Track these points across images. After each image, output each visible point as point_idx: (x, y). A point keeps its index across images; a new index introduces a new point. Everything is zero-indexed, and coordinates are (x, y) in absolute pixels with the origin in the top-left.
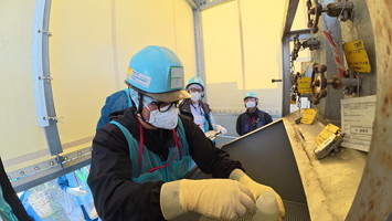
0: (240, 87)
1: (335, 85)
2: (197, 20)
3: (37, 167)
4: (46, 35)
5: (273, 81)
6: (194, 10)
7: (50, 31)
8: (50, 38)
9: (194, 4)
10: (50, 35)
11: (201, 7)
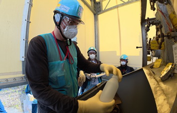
0: (118, 54)
1: (168, 37)
2: (96, 19)
3: (15, 79)
4: (28, 22)
6: (95, 15)
7: (30, 21)
10: (30, 22)
11: (98, 13)
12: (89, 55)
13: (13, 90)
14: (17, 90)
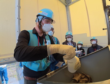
5: (103, 29)
6: (66, 6)
8: (21, 20)
9: (66, 4)
10: (21, 19)
11: (69, 5)
12: (66, 38)
13: (12, 66)
14: (15, 65)
